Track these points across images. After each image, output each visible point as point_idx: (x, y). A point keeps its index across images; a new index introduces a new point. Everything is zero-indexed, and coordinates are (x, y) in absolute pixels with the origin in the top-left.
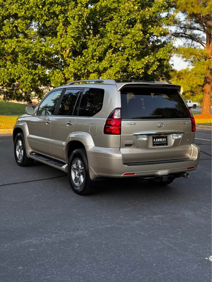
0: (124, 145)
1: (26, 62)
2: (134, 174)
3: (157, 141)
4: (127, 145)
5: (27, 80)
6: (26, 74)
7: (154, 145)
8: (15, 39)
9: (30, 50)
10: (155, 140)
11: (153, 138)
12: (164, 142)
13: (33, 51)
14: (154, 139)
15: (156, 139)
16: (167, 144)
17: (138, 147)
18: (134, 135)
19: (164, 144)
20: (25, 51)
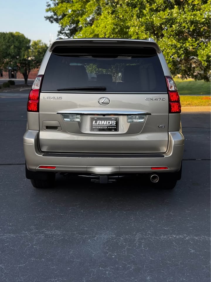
0: (45, 126)
1: (172, 35)
2: (54, 167)
3: (99, 124)
4: (50, 128)
5: (169, 55)
6: (169, 48)
7: (92, 129)
8: (168, 10)
9: (173, 21)
10: (96, 122)
11: (92, 120)
12: (111, 126)
13: (177, 21)
14: (94, 122)
15: (98, 122)
16: (116, 129)
17: (64, 131)
18: (58, 113)
19: (110, 130)
20: (168, 22)
